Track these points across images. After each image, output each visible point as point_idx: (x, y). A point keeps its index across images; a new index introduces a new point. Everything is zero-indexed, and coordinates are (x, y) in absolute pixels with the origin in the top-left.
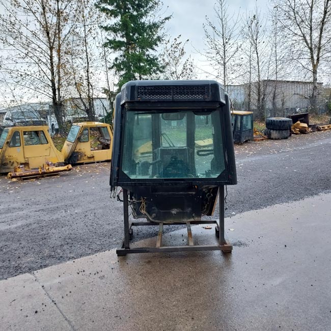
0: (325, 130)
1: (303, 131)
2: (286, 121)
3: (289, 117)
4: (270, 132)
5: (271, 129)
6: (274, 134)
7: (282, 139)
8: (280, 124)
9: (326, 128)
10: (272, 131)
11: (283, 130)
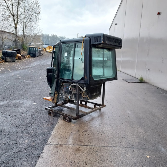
0: (28, 58)
1: (19, 58)
2: (14, 52)
3: (15, 51)
4: (5, 58)
5: (6, 56)
6: (8, 59)
7: (12, 62)
8: (11, 54)
9: (28, 57)
10: (6, 57)
11: (13, 57)
